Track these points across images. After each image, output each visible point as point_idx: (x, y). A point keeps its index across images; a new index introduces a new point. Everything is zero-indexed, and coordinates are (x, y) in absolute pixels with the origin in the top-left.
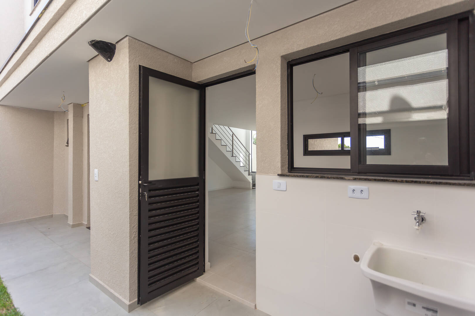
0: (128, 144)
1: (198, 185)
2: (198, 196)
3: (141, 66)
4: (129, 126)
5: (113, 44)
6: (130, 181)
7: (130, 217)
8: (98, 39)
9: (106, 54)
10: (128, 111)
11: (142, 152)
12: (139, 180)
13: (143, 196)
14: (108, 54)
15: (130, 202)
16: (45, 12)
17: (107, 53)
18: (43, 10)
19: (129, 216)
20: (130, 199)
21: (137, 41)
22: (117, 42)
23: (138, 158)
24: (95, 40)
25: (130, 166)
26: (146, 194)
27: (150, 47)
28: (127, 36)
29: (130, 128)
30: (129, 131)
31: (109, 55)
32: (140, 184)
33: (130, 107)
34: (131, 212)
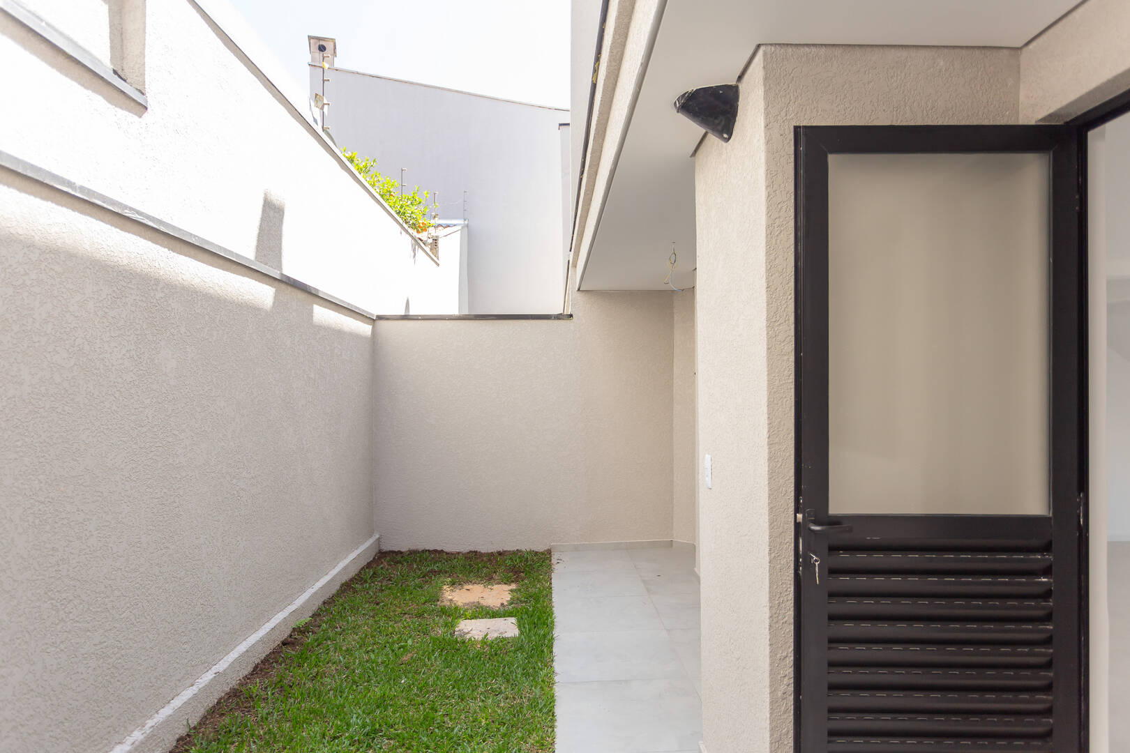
0: (766, 388)
1: (1047, 548)
2: (1047, 594)
3: (800, 127)
4: (768, 333)
5: (731, 86)
6: (771, 509)
7: (770, 626)
8: (693, 87)
9: (717, 121)
10: (765, 285)
11: (804, 416)
12: (797, 510)
13: (809, 565)
14: (721, 121)
15: (770, 575)
16: (599, 64)
17: (716, 118)
18: (595, 64)
19: (767, 622)
20: (772, 568)
21: (790, 50)
22: (740, 78)
23: (793, 434)
24: (686, 93)
25: (770, 459)
26: (816, 561)
27: (838, 52)
28: (759, 46)
29: (770, 338)
30: (768, 349)
31: (723, 123)
32: (800, 523)
33: (768, 270)
34: (774, 611)
